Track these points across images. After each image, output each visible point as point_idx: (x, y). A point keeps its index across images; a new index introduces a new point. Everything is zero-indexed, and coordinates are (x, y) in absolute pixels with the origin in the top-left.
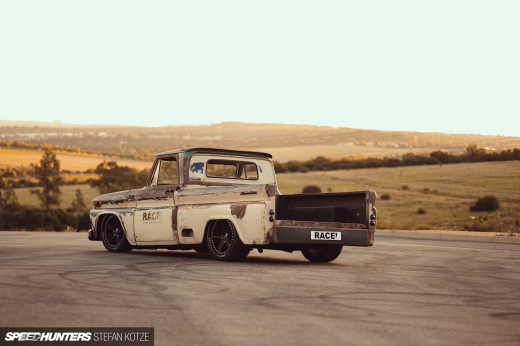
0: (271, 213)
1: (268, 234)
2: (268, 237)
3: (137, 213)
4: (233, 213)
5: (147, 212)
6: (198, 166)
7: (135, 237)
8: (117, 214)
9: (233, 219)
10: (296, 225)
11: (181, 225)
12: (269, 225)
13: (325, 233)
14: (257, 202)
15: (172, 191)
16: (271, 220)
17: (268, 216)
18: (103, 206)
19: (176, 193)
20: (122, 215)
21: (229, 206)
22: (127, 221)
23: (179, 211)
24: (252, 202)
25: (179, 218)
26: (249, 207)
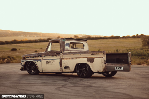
0: (105, 61)
1: (104, 68)
2: (104, 69)
3: (43, 61)
4: (88, 61)
5: (48, 61)
6: (67, 44)
7: (42, 69)
8: (34, 61)
9: (89, 63)
10: (111, 65)
11: (64, 65)
12: (104, 65)
13: (119, 67)
14: (99, 57)
15: (59, 53)
16: (105, 63)
17: (104, 62)
18: (27, 59)
19: (61, 54)
20: (36, 62)
21: (86, 58)
22: (39, 64)
23: (63, 60)
24: (97, 57)
25: (63, 63)
26: (95, 59)
